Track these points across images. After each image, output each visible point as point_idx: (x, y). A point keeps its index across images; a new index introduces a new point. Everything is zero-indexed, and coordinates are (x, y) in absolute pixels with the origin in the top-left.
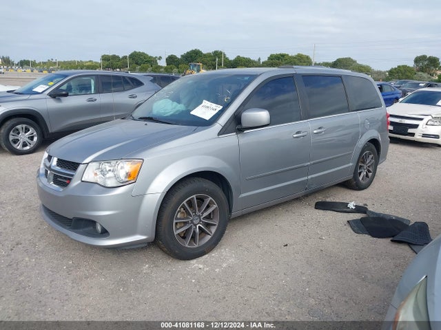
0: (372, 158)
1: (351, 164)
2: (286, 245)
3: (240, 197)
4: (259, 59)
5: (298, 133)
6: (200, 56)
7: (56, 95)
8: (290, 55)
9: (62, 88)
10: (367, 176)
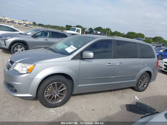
0: (147, 79)
1: (135, 80)
2: (94, 110)
3: (78, 86)
4: (124, 33)
5: (109, 64)
6: (101, 29)
7: (34, 36)
8: (136, 33)
9: (37, 34)
10: (143, 86)
